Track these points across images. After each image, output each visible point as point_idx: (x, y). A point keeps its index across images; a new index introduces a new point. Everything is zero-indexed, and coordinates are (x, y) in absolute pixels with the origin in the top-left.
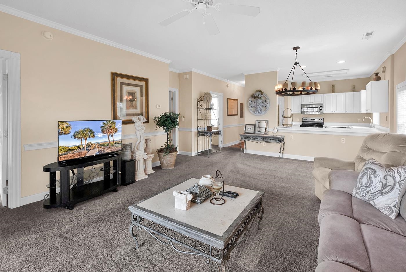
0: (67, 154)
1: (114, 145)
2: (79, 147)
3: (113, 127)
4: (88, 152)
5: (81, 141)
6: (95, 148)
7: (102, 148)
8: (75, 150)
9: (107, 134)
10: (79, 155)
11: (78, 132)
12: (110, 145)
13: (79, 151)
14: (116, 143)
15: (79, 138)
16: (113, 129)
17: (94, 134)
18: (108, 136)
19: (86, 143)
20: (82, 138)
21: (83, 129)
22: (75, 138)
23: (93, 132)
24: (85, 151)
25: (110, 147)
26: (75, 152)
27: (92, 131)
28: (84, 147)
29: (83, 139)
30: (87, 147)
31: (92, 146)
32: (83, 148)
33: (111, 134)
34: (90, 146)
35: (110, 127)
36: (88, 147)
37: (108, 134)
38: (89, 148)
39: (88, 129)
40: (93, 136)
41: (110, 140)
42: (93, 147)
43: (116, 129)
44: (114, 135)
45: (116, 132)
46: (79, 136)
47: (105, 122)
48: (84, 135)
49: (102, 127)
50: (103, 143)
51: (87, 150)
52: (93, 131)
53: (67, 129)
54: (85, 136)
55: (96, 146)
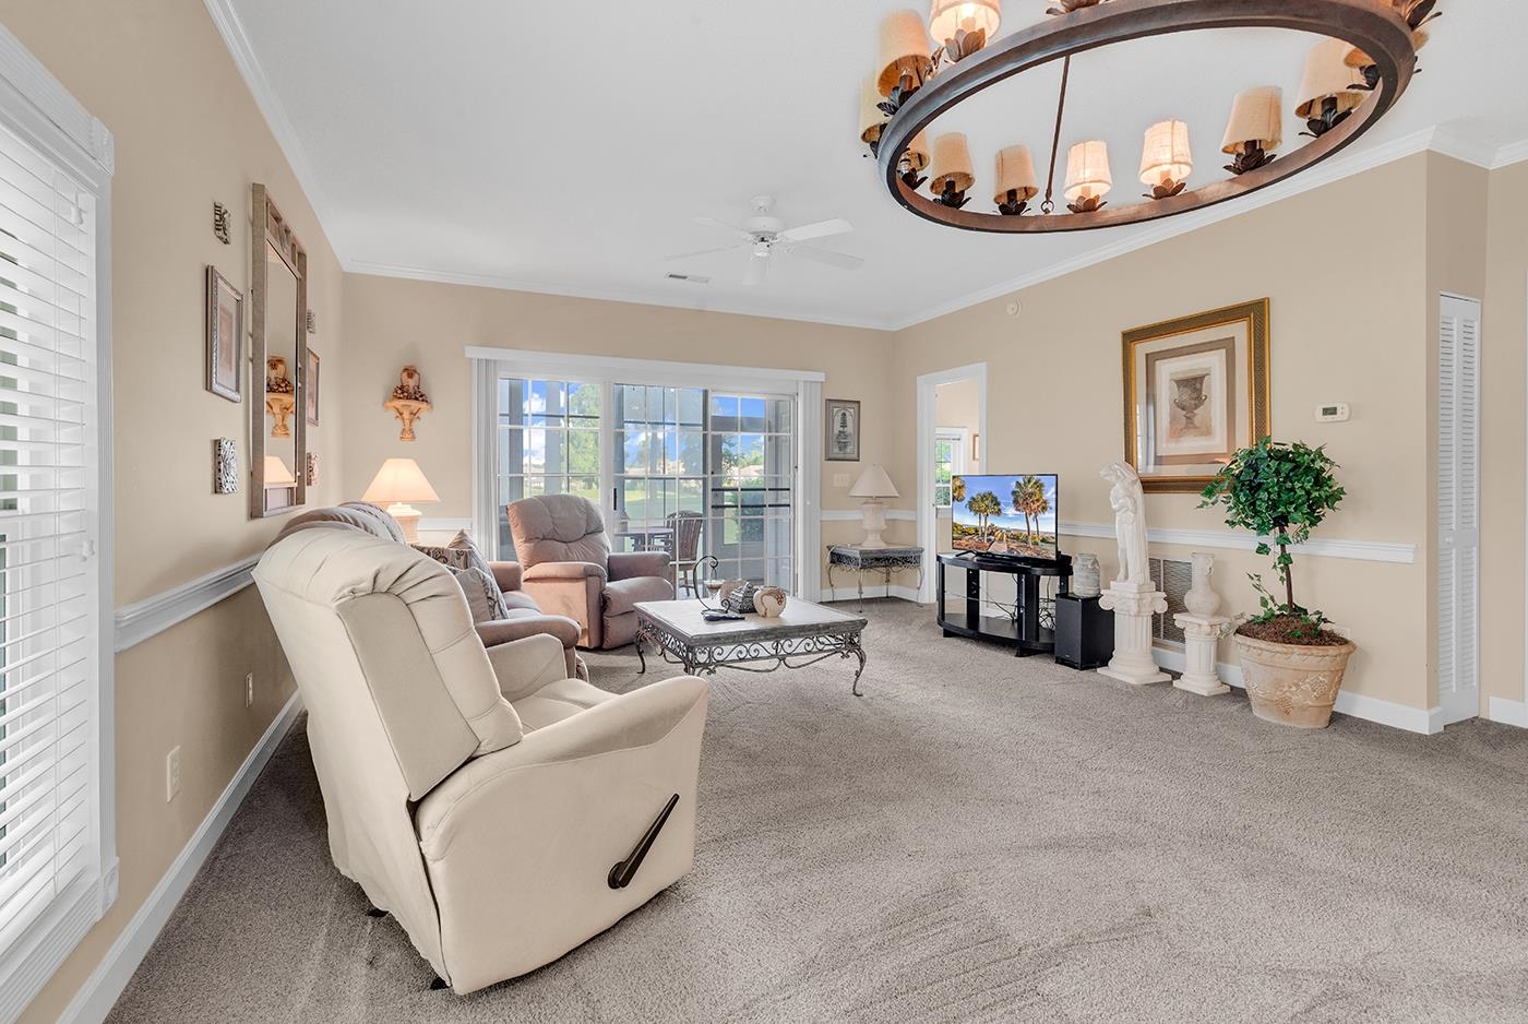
0: (961, 540)
1: (1040, 543)
2: (976, 531)
3: (1037, 497)
4: (991, 545)
5: (980, 519)
6: (1001, 540)
7: (1014, 545)
8: (970, 535)
10: (977, 548)
11: (975, 499)
12: (1030, 541)
13: (976, 539)
14: (1043, 541)
15: (976, 512)
16: (1038, 500)
17: (1001, 507)
18: (1027, 518)
19: (988, 526)
20: (980, 512)
21: (983, 493)
22: (971, 510)
23: (998, 504)
24: (987, 541)
25: (1032, 547)
27: (996, 500)
29: (982, 514)
30: (988, 535)
31: (996, 534)
32: (983, 534)
33: (1034, 514)
34: (992, 534)
35: (1031, 495)
36: (990, 534)
37: (1026, 513)
38: (993, 537)
39: (990, 494)
40: (999, 512)
41: (1031, 530)
42: (999, 536)
43: (1045, 502)
44: (1040, 516)
45: (1044, 509)
46: (977, 506)
47: (1022, 480)
48: (985, 506)
49: (1014, 493)
50: (1017, 533)
51: (989, 539)
52: (999, 500)
53: (962, 491)
54: (986, 510)
55: (1002, 536)
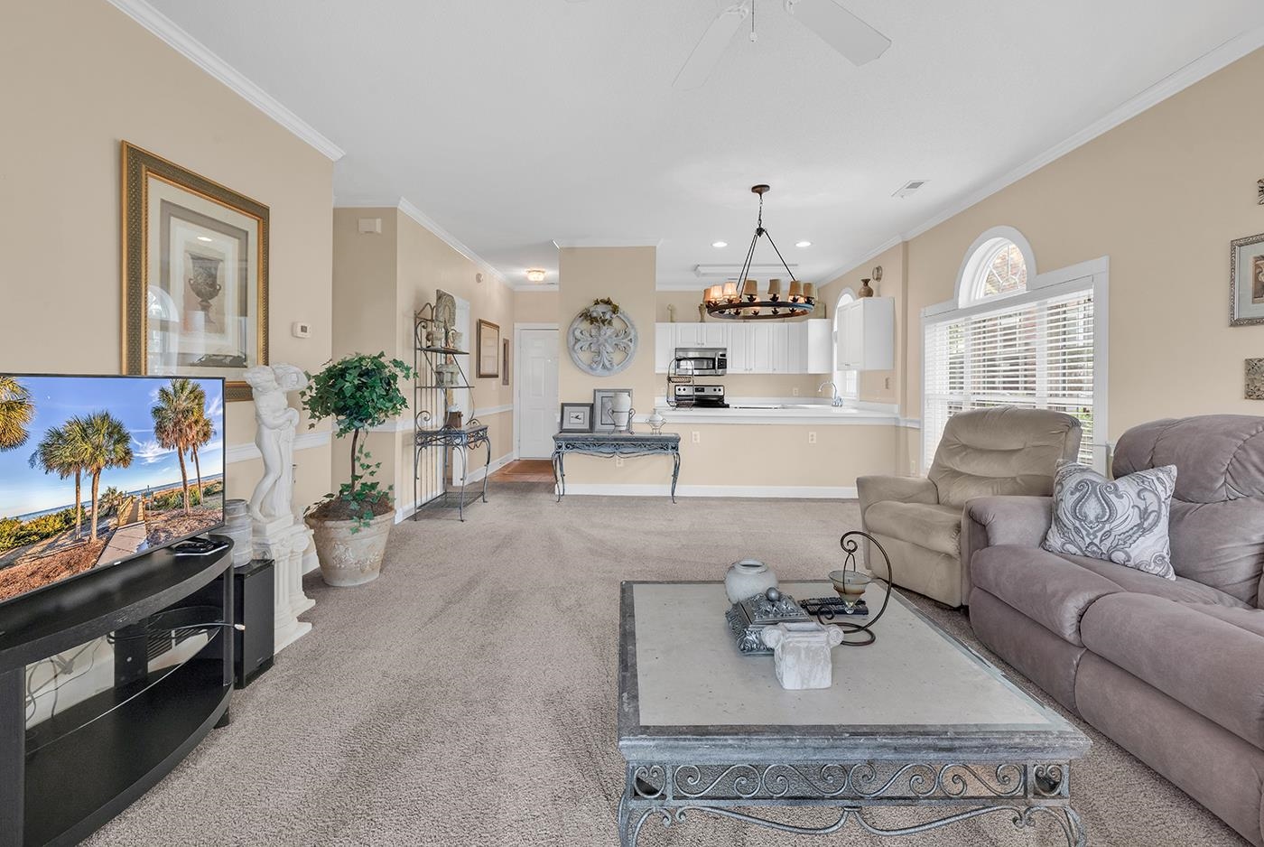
0: (10, 565)
1: (202, 499)
2: (67, 519)
3: (196, 416)
4: (106, 544)
5: (78, 484)
6: (132, 520)
7: (158, 522)
8: (48, 536)
9: (176, 449)
10: (69, 566)
11: (60, 435)
12: (187, 502)
13: (65, 540)
14: (207, 492)
15: (65, 469)
16: (196, 422)
17: (130, 446)
18: (181, 458)
19: (99, 497)
20: (79, 465)
21: (83, 418)
22: (49, 468)
23: (124, 439)
24: (94, 539)
25: (190, 510)
26: (50, 547)
27: (119, 432)
28: (90, 519)
29: (83, 471)
30: (101, 519)
31: (121, 508)
32: (87, 521)
33: (191, 449)
34: (112, 512)
35: (187, 412)
36: (107, 516)
37: (180, 448)
38: (111, 522)
39: (105, 417)
40: (126, 459)
41: (188, 479)
42: (127, 513)
43: (207, 424)
44: (202, 449)
45: (206, 435)
46: (65, 453)
47: (168, 385)
48: (90, 450)
49: (157, 411)
50: (163, 492)
51: (101, 532)
52: (127, 429)
53: (13, 414)
54: (94, 458)
55: (135, 509)
